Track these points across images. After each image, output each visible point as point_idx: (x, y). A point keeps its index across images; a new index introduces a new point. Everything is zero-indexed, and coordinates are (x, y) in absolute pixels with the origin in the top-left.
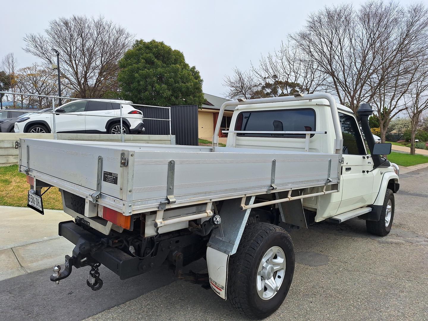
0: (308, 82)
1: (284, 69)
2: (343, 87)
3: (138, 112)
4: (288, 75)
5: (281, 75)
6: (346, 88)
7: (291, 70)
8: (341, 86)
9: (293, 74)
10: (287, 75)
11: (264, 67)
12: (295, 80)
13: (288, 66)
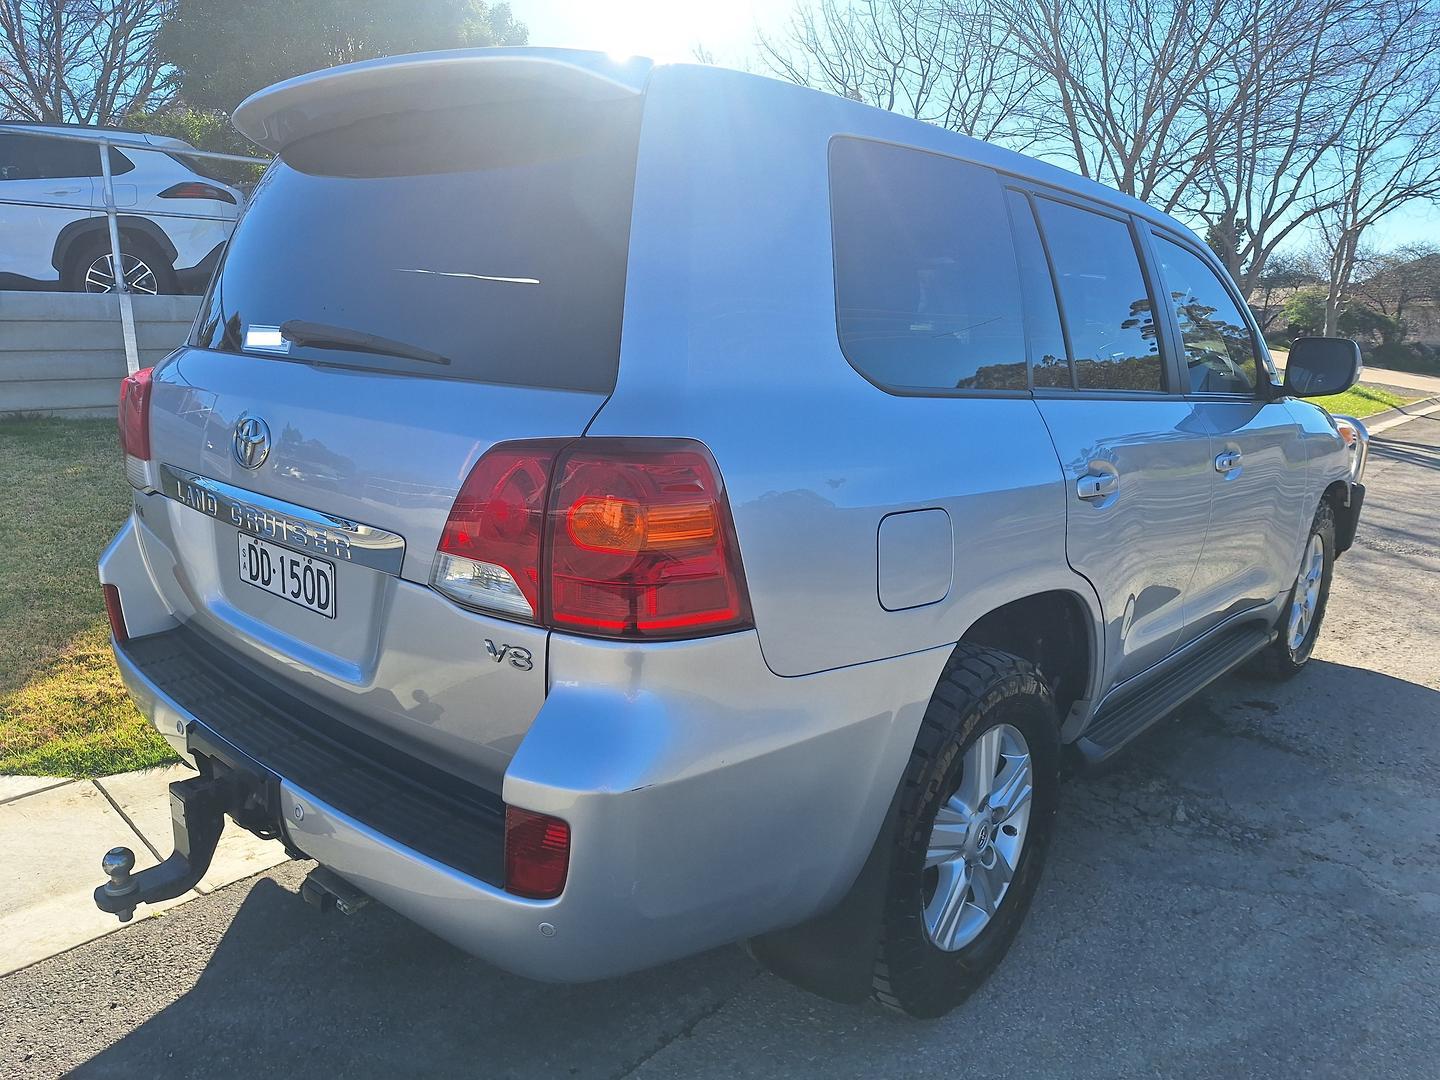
0: (971, 94)
1: (878, 42)
2: (1099, 121)
3: (212, 188)
4: (896, 66)
5: (867, 68)
6: (1109, 126)
7: (908, 50)
8: (1087, 115)
9: (913, 63)
10: (890, 68)
11: (803, 32)
12: (922, 87)
13: (897, 33)
